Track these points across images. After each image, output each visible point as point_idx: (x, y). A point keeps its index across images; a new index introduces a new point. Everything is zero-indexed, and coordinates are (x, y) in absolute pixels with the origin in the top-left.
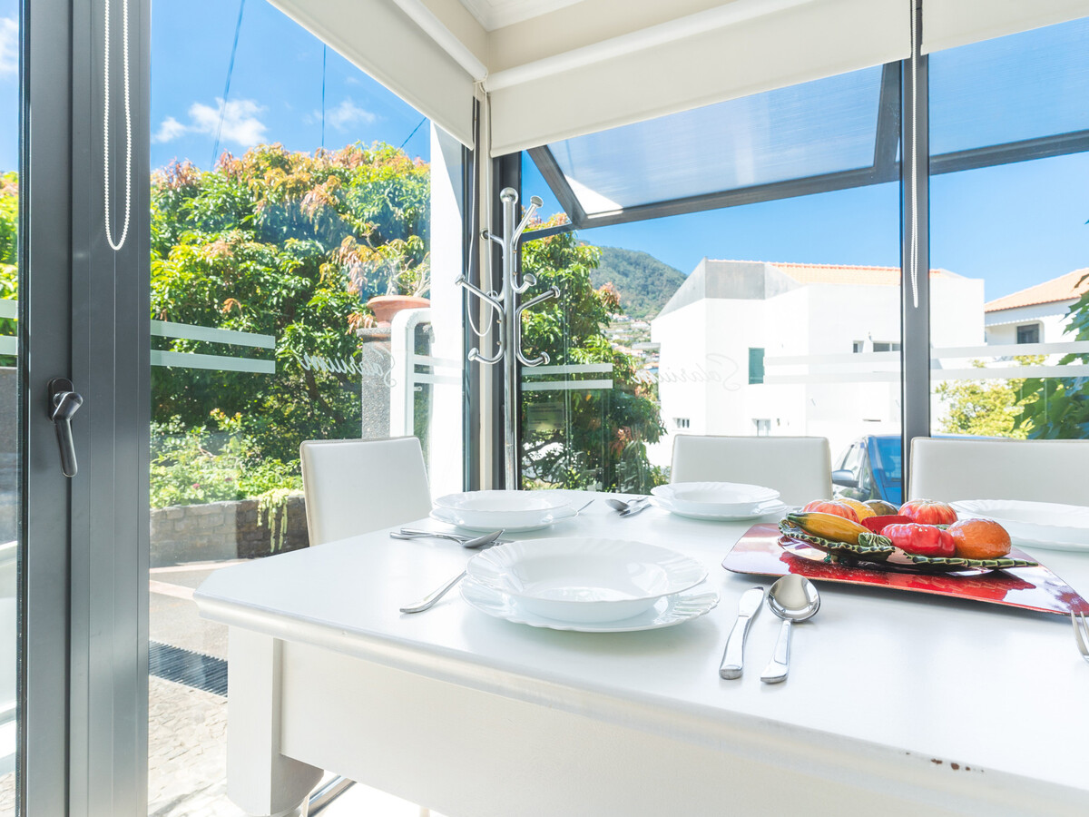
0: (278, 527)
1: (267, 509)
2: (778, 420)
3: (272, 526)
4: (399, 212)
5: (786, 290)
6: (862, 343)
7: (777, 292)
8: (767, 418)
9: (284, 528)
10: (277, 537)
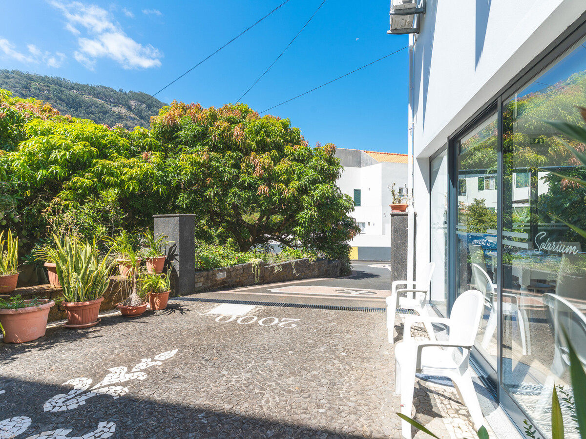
0: (257, 274)
1: (254, 267)
2: (369, 223)
3: (256, 273)
4: (268, 139)
5: (371, 164)
6: (402, 188)
7: (367, 165)
8: (363, 221)
9: (259, 275)
10: (257, 278)
